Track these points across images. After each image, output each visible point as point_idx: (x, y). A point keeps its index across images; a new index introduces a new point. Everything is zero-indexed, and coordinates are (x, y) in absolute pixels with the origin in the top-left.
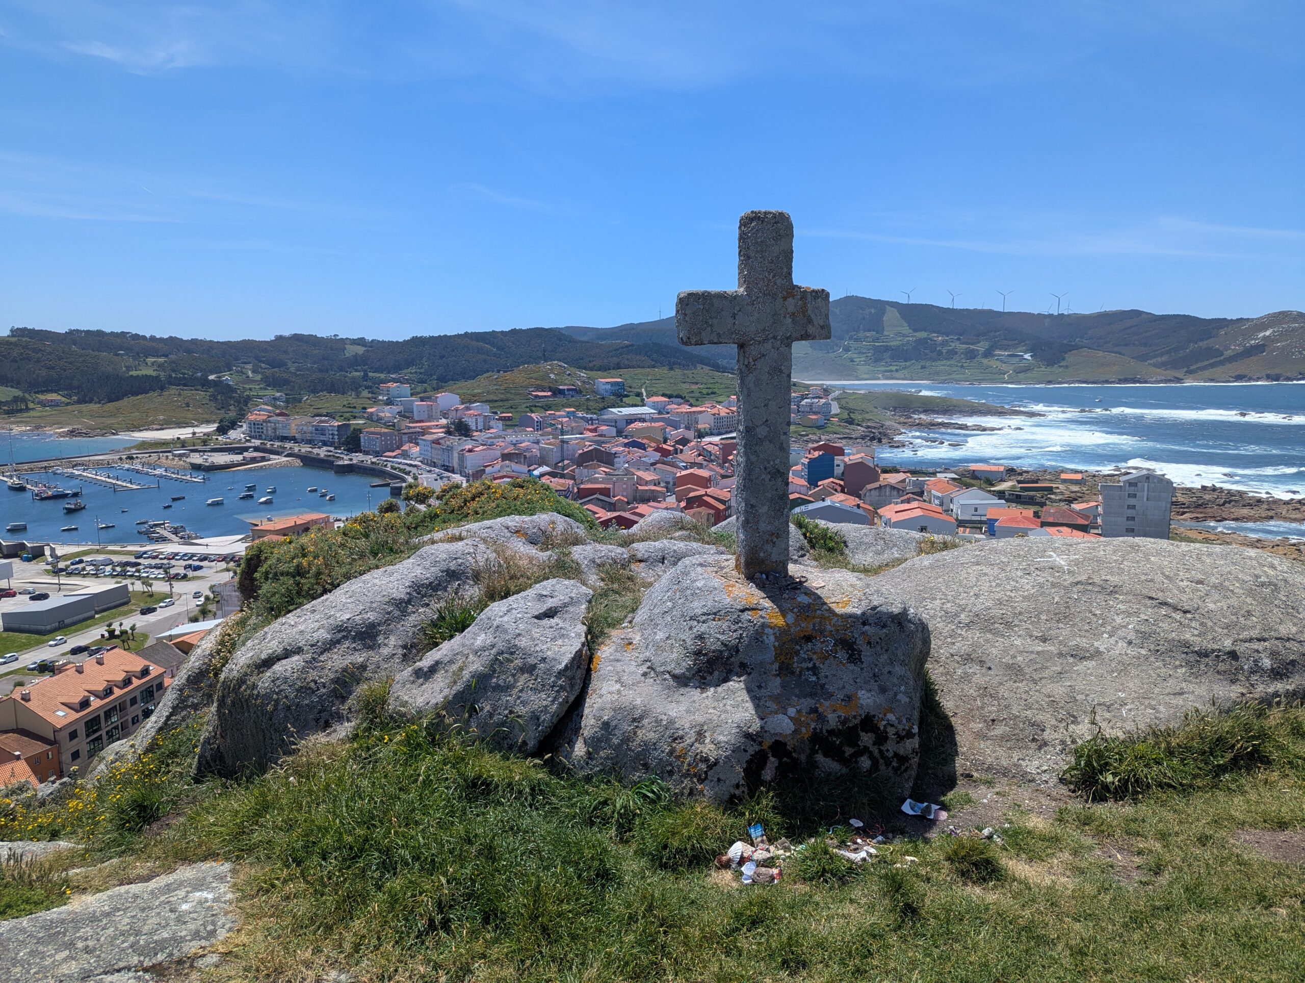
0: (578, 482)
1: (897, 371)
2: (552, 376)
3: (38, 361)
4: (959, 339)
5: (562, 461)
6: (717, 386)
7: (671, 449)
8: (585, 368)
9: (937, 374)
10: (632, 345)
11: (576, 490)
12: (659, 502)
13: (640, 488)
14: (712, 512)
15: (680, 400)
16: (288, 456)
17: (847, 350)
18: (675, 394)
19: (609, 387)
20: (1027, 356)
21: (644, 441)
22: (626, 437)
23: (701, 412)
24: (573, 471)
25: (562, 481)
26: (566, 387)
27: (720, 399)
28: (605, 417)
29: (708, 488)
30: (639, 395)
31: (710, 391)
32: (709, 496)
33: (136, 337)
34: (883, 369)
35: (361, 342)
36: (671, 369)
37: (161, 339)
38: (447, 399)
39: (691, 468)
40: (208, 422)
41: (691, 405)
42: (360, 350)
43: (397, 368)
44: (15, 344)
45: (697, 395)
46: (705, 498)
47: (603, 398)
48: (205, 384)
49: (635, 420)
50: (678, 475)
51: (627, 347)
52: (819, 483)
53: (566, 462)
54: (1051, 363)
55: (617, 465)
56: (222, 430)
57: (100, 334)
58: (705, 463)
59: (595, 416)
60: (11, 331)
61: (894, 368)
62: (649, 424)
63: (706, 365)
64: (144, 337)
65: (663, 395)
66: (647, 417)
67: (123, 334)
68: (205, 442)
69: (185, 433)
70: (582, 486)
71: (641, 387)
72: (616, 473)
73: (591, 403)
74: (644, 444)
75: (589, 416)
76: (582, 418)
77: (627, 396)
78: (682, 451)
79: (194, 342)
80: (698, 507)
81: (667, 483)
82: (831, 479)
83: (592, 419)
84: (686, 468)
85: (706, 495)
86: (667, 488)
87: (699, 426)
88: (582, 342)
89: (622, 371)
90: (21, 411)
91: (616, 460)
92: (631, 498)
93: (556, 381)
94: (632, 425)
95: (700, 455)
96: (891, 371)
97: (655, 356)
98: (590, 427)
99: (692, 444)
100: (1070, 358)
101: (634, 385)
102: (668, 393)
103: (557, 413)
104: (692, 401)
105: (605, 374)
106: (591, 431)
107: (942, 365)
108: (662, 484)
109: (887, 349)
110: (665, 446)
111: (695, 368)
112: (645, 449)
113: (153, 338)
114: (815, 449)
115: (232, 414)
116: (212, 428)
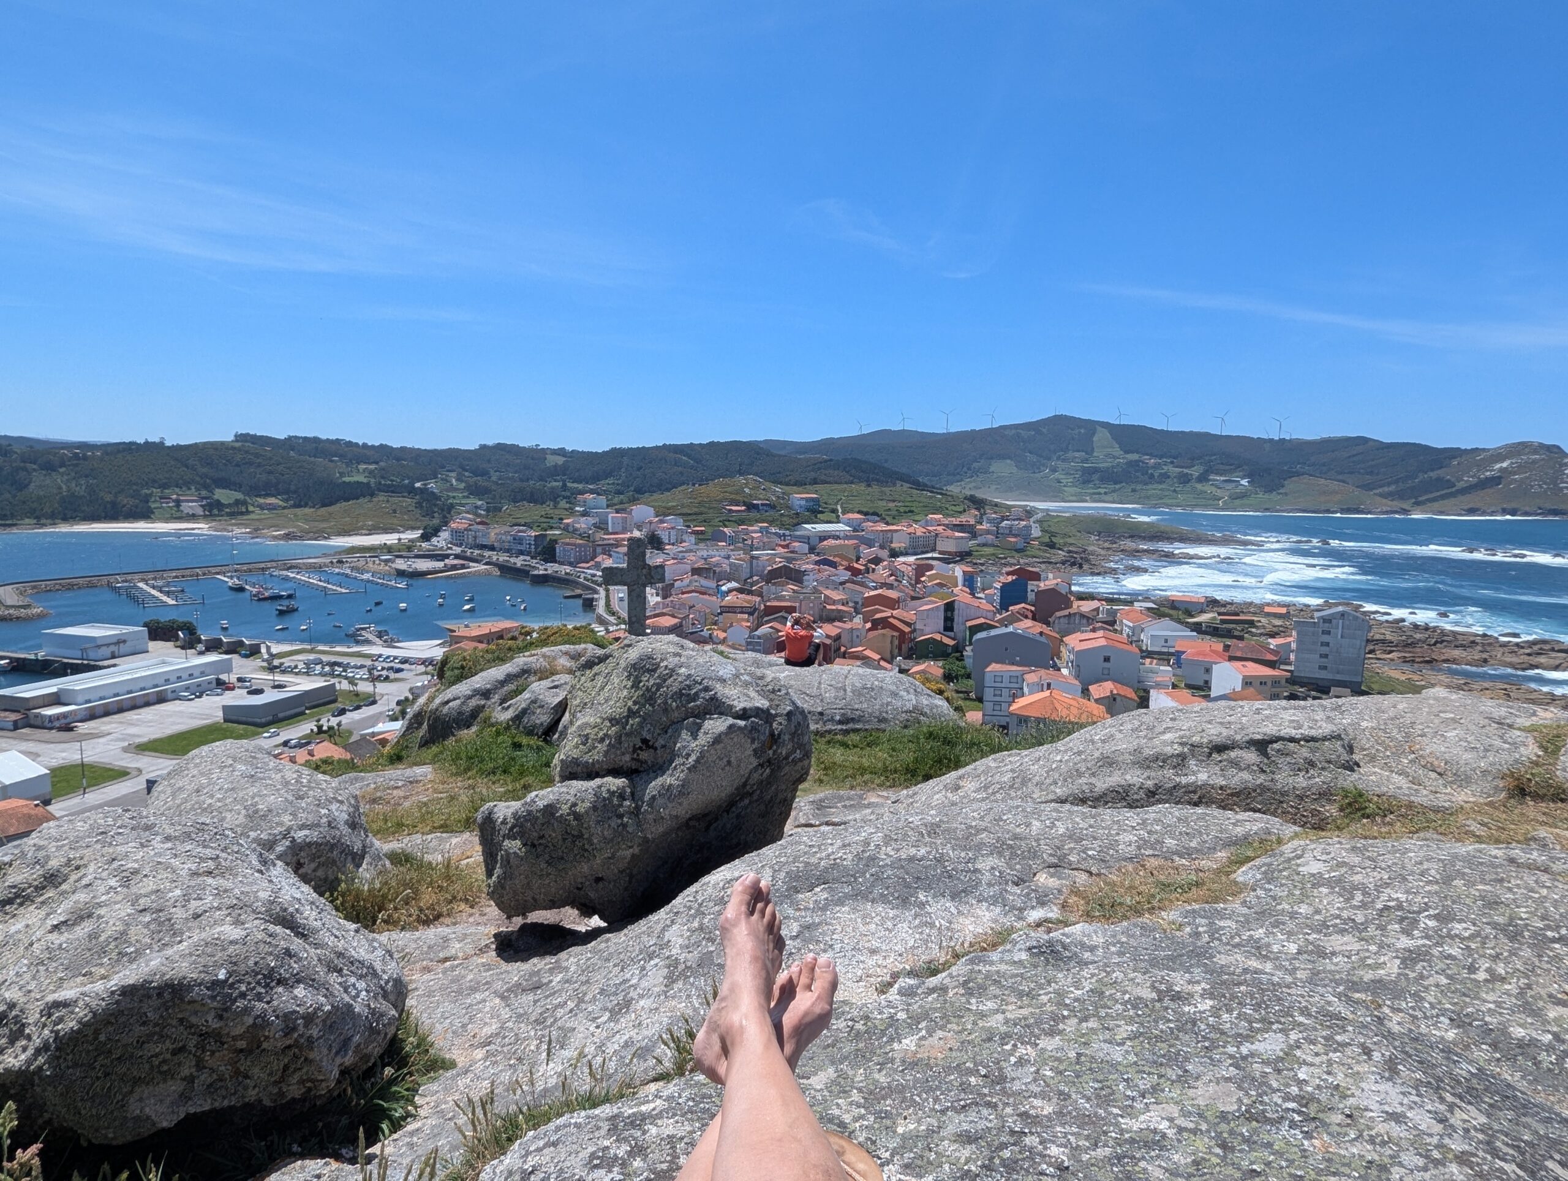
0: (765, 598)
1: (1105, 493)
2: (747, 490)
3: (259, 465)
4: (1172, 463)
5: (751, 577)
6: (915, 504)
7: (862, 568)
8: (781, 483)
9: (1148, 498)
10: (831, 460)
11: (762, 607)
12: (845, 622)
13: (828, 607)
14: (896, 634)
15: (877, 518)
16: (486, 564)
17: (1054, 470)
18: (871, 511)
19: (803, 503)
20: (1244, 482)
21: (836, 559)
22: (818, 554)
23: (896, 531)
24: (761, 587)
25: (749, 597)
26: (760, 502)
27: (917, 518)
28: (798, 533)
29: (894, 609)
30: (834, 511)
31: (907, 509)
32: (895, 618)
33: (350, 444)
34: (1092, 491)
35: (561, 452)
36: (869, 486)
37: (373, 446)
38: (642, 512)
39: (881, 588)
40: (413, 528)
41: (887, 524)
42: (560, 460)
43: (595, 479)
44: (239, 449)
45: (894, 513)
46: (891, 620)
47: (797, 514)
48: (412, 491)
49: (829, 537)
50: (866, 595)
51: (826, 461)
52: (1011, 608)
53: (755, 578)
54: (1270, 489)
55: (805, 583)
56: (426, 537)
57: (316, 440)
58: (896, 584)
59: (787, 533)
60: (236, 436)
61: (1102, 491)
62: (842, 542)
63: (907, 482)
64: (357, 444)
65: (859, 512)
66: (842, 534)
67: (338, 441)
68: (409, 549)
69: (390, 539)
70: (768, 604)
71: (837, 503)
72: (804, 591)
73: (785, 519)
74: (835, 563)
75: (781, 532)
76: (775, 534)
77: (822, 512)
78: (874, 570)
79: (403, 449)
80: (883, 628)
81: (856, 603)
82: (1023, 605)
83: (784, 535)
84: (876, 588)
85: (892, 616)
86: (855, 608)
87: (893, 545)
88: (780, 456)
89: (818, 487)
90: (242, 513)
91: (806, 578)
92: (817, 617)
93: (750, 495)
94: (825, 543)
95: (891, 575)
96: (1100, 494)
97: (853, 471)
98: (783, 543)
99: (885, 563)
100: (1290, 485)
101: (830, 501)
102: (865, 510)
103: (750, 528)
104: (888, 519)
105: (801, 489)
106: (783, 547)
107: (1154, 489)
108: (851, 604)
109: (1096, 470)
110: (856, 565)
111: (894, 485)
112: (835, 568)
113: (365, 445)
114: (1008, 574)
115: (436, 522)
116: (416, 534)
